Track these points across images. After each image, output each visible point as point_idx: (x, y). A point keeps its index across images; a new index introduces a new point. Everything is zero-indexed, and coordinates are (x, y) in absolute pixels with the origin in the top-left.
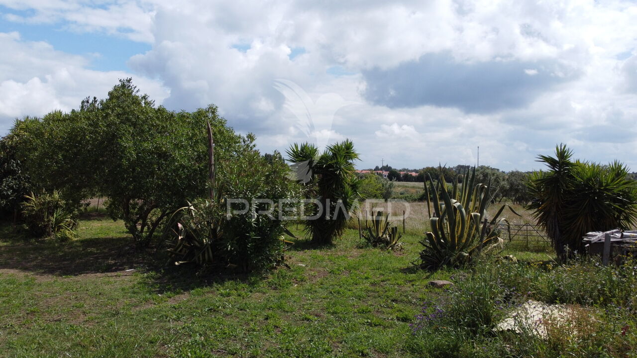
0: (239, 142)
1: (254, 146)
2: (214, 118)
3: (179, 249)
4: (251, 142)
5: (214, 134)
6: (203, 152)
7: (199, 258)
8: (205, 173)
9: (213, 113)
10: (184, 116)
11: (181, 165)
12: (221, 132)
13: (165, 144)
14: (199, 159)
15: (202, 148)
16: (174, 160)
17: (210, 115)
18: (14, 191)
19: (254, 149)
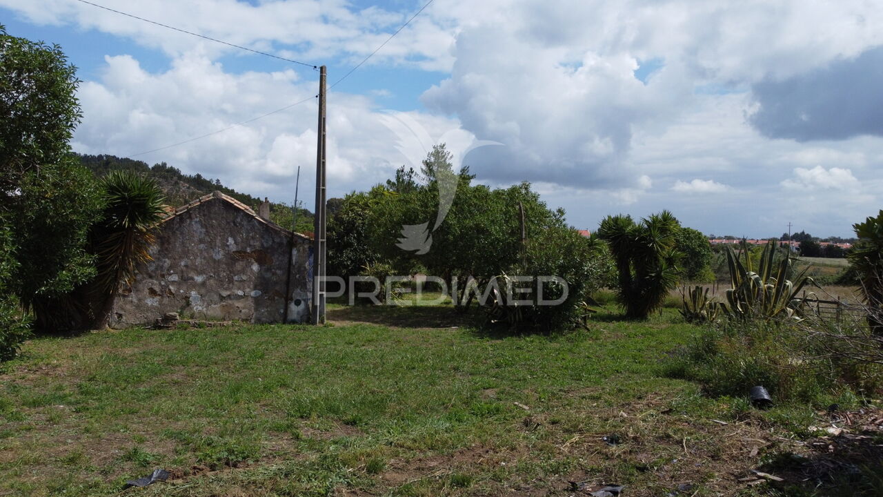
0: (549, 216)
1: (564, 220)
2: (527, 194)
3: (495, 311)
4: (561, 216)
5: (526, 210)
6: (516, 227)
7: (511, 318)
8: (517, 246)
9: (526, 189)
10: (500, 194)
11: (497, 239)
12: (532, 209)
13: (483, 220)
14: (513, 233)
15: (515, 224)
16: (491, 234)
17: (524, 191)
18: (352, 261)
19: (564, 223)
